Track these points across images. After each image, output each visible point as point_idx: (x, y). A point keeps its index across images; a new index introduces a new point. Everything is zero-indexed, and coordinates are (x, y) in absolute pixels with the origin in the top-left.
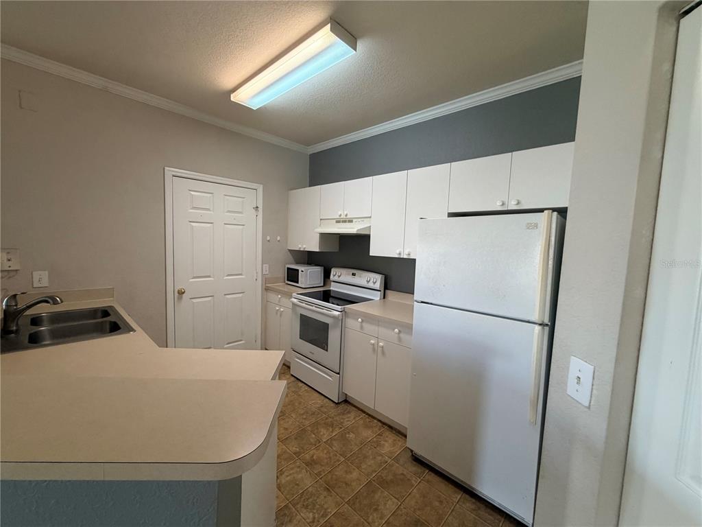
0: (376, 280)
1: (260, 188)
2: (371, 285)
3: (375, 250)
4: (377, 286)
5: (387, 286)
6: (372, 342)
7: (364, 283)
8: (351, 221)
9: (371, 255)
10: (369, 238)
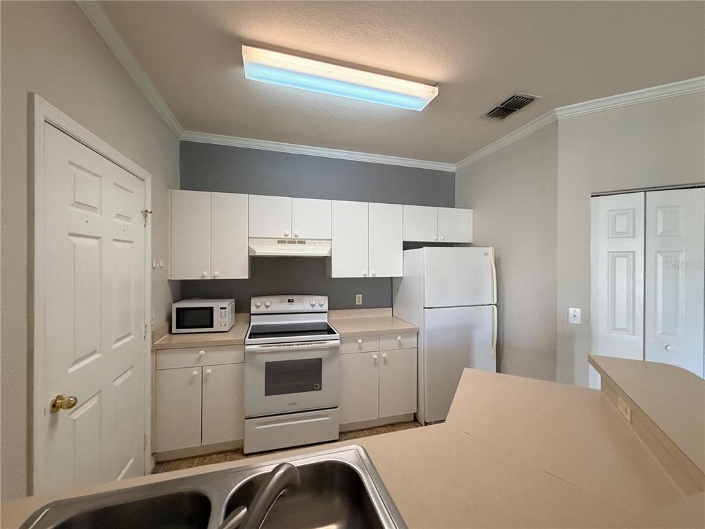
1: (149, 179)
2: (317, 308)
3: (339, 270)
4: (325, 308)
5: (331, 307)
6: (375, 356)
7: (310, 309)
8: (302, 242)
9: (335, 275)
10: (330, 258)
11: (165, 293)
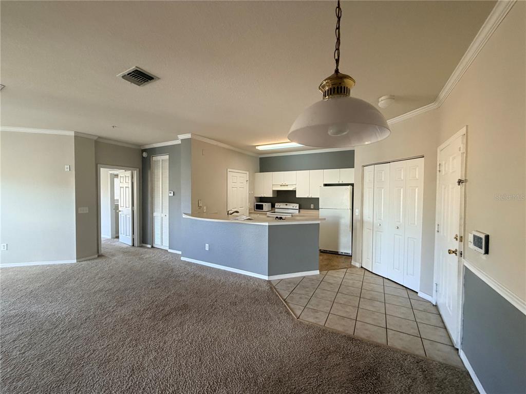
0: (297, 206)
1: (248, 173)
2: (294, 208)
3: (298, 196)
4: (298, 208)
5: (300, 208)
7: (292, 208)
8: (287, 186)
9: (297, 196)
10: (295, 191)
11: (254, 200)
